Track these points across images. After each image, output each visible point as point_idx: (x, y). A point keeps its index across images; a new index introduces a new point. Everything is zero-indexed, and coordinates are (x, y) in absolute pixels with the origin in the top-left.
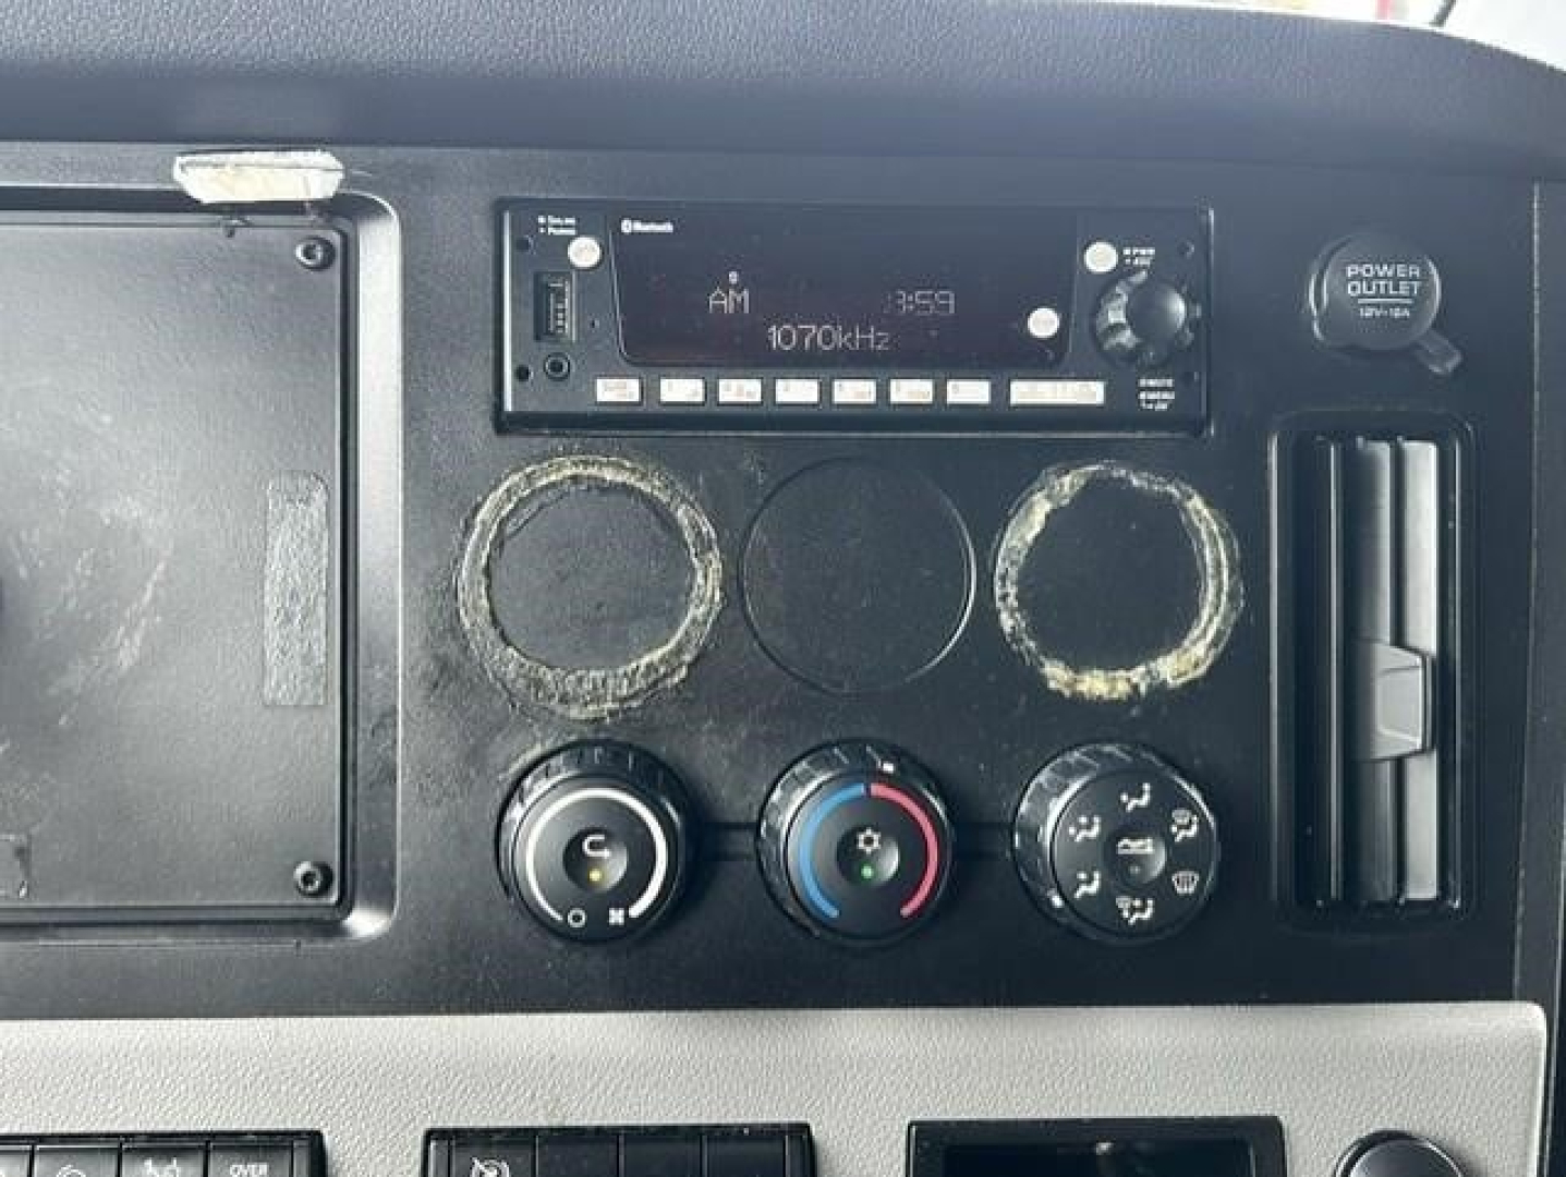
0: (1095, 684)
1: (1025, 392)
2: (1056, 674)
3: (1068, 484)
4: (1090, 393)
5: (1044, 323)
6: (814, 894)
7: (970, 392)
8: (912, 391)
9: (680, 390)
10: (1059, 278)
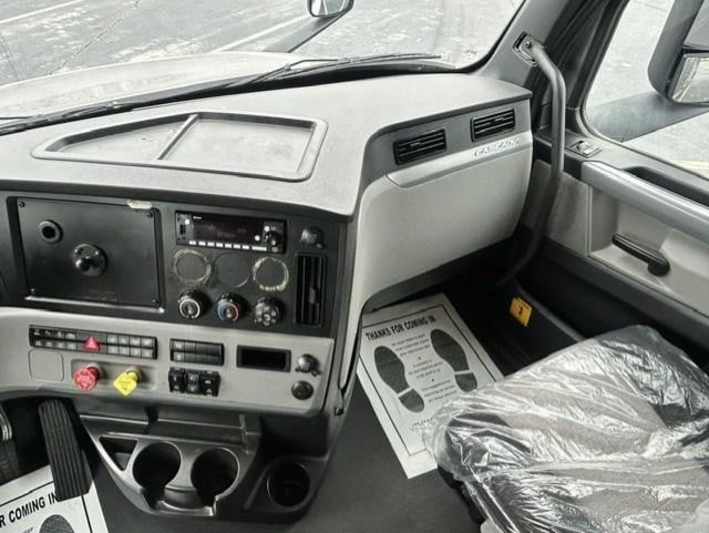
0: (267, 289)
1: (254, 248)
2: (261, 287)
3: (263, 259)
4: (265, 249)
5: (257, 238)
6: (219, 311)
7: (246, 247)
8: (237, 246)
9: (202, 243)
10: (260, 231)
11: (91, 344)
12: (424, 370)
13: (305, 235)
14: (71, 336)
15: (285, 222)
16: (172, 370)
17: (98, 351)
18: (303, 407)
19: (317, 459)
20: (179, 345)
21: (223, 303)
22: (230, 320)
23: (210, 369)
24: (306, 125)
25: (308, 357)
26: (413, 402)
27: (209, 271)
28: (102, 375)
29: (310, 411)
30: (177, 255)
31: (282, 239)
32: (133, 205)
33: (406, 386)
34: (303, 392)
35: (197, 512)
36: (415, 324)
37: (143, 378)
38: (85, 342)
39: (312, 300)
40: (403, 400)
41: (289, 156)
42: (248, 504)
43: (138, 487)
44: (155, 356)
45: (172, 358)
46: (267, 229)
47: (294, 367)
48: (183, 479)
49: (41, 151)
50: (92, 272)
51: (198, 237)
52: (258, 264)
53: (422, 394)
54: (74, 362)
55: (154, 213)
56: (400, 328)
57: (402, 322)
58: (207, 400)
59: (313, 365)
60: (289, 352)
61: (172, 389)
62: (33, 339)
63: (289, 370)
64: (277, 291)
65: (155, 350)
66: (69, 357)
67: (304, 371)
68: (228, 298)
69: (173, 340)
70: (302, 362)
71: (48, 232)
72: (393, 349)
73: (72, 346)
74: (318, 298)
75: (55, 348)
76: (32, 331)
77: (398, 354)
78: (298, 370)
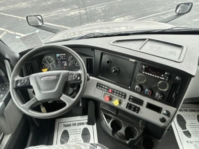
0: (161, 89)
1: (161, 78)
2: (159, 89)
3: (162, 81)
4: (164, 79)
5: (162, 75)
6: (145, 92)
7: (158, 77)
8: (156, 76)
9: (146, 73)
10: (164, 74)
11: (110, 91)
12: (193, 126)
13: (177, 78)
14: (106, 87)
15: (171, 73)
16: (128, 103)
17: (111, 93)
18: (162, 124)
19: (157, 140)
20: (132, 97)
21: (147, 90)
22: (148, 95)
23: (138, 106)
24: (180, 47)
25: (167, 111)
26: (188, 134)
27: (145, 80)
28: (111, 99)
29: (163, 126)
30: (138, 75)
31: (170, 77)
32: (130, 60)
33: (186, 129)
34: (163, 120)
35: (123, 141)
36: (192, 111)
37: (120, 103)
38: (109, 90)
39: (173, 96)
40: (184, 132)
41: (175, 55)
42: (136, 144)
43: (111, 129)
44: (125, 98)
45: (129, 100)
46: (166, 73)
47: (162, 112)
48: (122, 131)
49: (111, 43)
50: (115, 74)
51: (145, 71)
52: (160, 82)
53: (191, 133)
54: (105, 94)
55: (135, 63)
56: (187, 111)
57: (188, 109)
58: (135, 113)
59: (168, 114)
60: (162, 108)
61: (126, 108)
62: (97, 85)
63: (160, 113)
64: (163, 91)
65: (125, 96)
66: (104, 92)
67: (165, 115)
68: (149, 89)
69: (130, 96)
70: (165, 112)
71: (108, 62)
72: (183, 116)
73: (106, 90)
74: (176, 96)
75: (101, 90)
76: (98, 83)
77: (185, 118)
78: (163, 114)
